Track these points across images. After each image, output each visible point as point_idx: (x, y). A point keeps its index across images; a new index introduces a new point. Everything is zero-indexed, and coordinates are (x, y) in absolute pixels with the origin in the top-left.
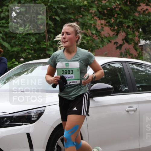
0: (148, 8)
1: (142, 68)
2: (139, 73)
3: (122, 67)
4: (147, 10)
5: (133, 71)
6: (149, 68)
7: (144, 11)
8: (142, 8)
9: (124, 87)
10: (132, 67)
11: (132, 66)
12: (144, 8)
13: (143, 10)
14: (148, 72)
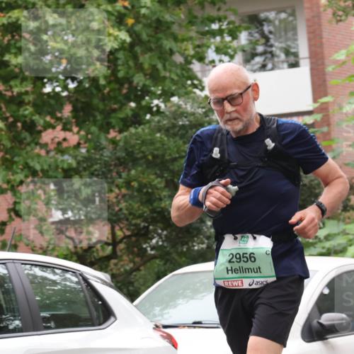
0: (68, 138)
1: (55, 273)
2: (48, 287)
3: (5, 272)
4: (65, 140)
5: (32, 282)
6: (72, 275)
7: (59, 143)
8: (55, 137)
9: (13, 320)
10: (32, 272)
11: (31, 270)
12: (58, 136)
13: (57, 140)
14: (68, 283)
